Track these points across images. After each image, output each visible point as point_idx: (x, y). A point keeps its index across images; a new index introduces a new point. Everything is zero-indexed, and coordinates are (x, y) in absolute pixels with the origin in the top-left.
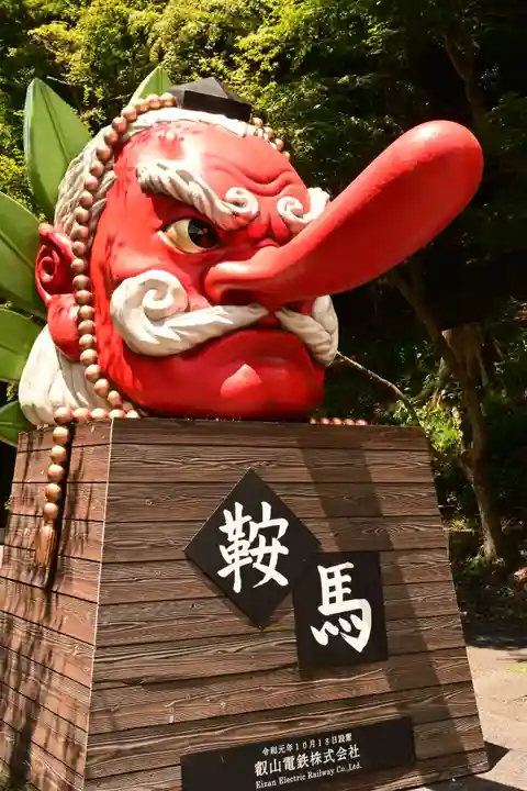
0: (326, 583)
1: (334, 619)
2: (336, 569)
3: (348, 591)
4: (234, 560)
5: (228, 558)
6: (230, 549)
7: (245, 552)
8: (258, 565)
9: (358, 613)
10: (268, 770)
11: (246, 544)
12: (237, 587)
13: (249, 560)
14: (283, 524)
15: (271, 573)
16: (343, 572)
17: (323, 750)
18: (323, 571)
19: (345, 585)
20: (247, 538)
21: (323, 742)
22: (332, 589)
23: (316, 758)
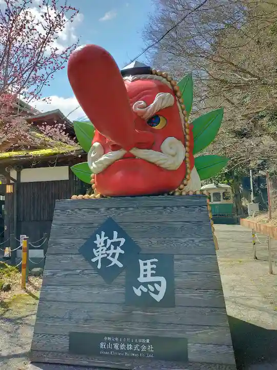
0: (142, 268)
1: (145, 284)
2: (148, 262)
3: (154, 272)
4: (99, 255)
5: (96, 254)
6: (97, 250)
7: (104, 252)
8: (109, 258)
9: (159, 283)
10: (106, 346)
11: (105, 248)
12: (99, 266)
13: (106, 255)
14: (123, 240)
15: (115, 261)
16: (152, 263)
17: (134, 344)
18: (141, 262)
19: (152, 269)
20: (105, 246)
21: (134, 341)
22: (145, 270)
23: (130, 347)
